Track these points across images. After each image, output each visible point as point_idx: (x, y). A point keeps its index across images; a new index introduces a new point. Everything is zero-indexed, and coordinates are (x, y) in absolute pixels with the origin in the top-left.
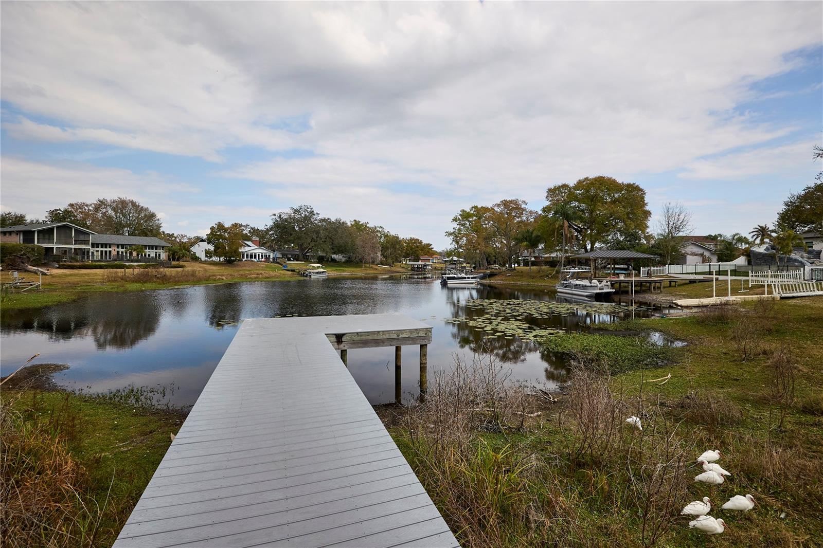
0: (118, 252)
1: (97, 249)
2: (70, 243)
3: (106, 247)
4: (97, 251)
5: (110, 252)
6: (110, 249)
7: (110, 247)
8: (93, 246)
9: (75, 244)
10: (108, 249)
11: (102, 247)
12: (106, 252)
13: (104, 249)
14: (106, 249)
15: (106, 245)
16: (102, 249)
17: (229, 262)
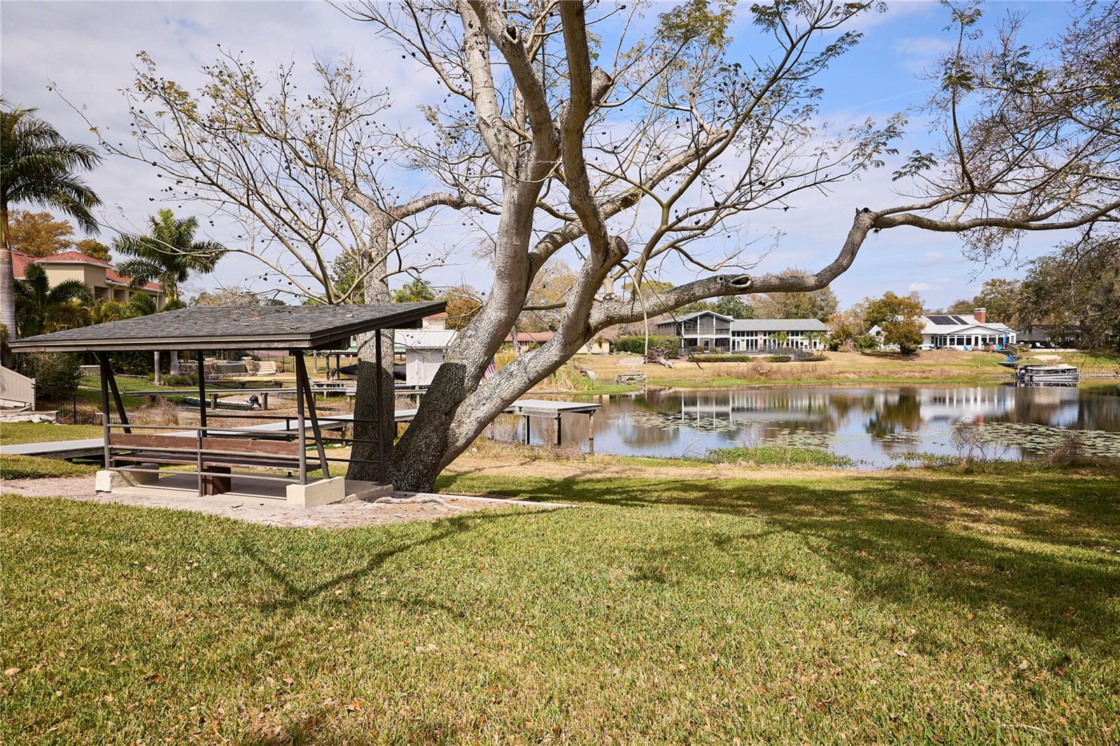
0: (765, 341)
1: (743, 338)
2: (712, 333)
3: (752, 336)
4: (743, 340)
5: (756, 340)
6: (756, 338)
7: (756, 335)
8: (734, 335)
9: (716, 333)
10: (754, 338)
11: (748, 336)
12: (752, 340)
13: (750, 338)
14: (752, 338)
15: (750, 333)
16: (748, 338)
17: (907, 353)
